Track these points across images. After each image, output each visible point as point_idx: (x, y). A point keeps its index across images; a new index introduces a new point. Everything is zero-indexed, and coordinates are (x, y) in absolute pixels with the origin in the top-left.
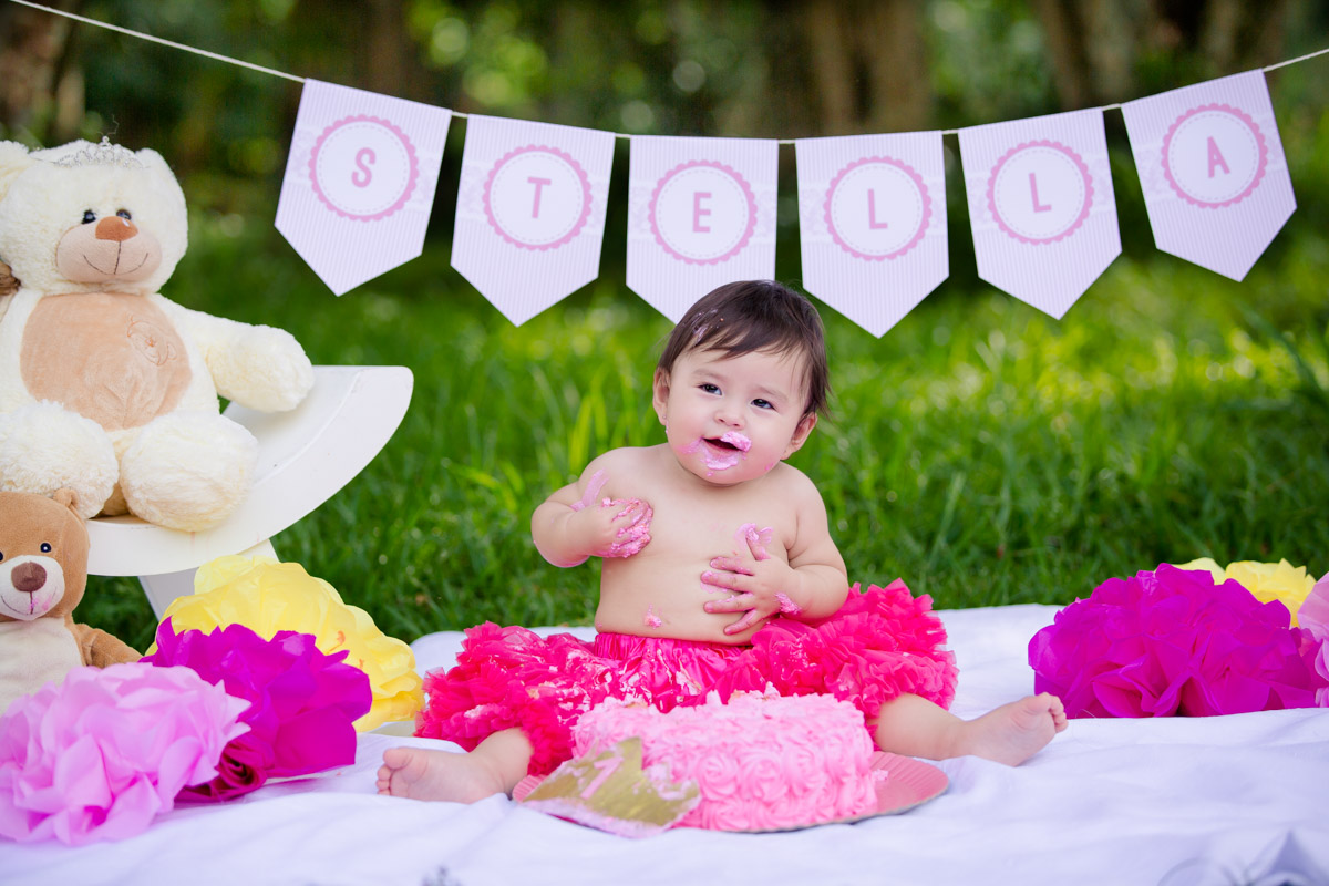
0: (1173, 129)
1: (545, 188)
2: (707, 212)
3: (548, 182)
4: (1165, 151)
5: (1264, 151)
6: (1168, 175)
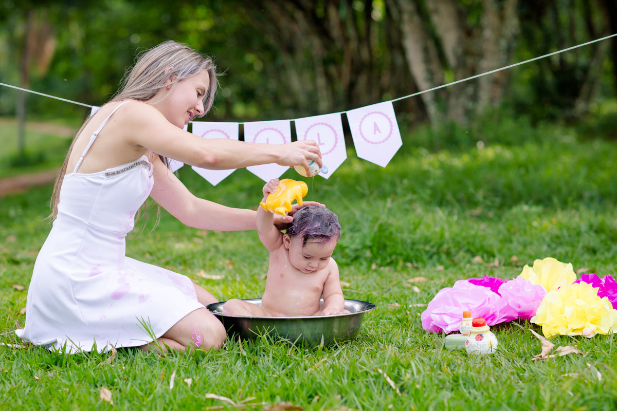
0: (363, 119)
4: (360, 126)
5: (392, 126)
6: (361, 134)
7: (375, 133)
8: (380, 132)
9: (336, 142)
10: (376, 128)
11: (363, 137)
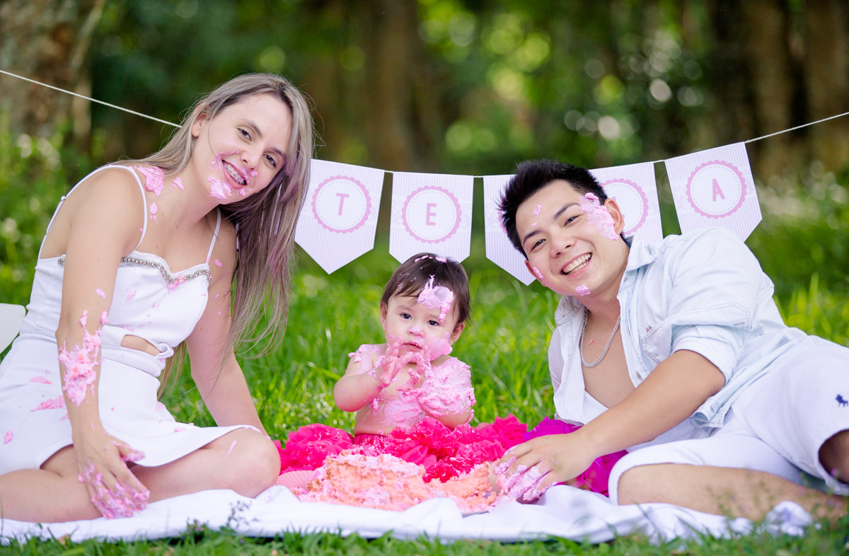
0: (693, 174)
1: (345, 199)
2: (434, 214)
3: (347, 196)
4: (688, 186)
5: (744, 187)
6: (690, 199)
7: (714, 199)
8: (723, 197)
9: (645, 214)
10: (717, 190)
11: (693, 205)
